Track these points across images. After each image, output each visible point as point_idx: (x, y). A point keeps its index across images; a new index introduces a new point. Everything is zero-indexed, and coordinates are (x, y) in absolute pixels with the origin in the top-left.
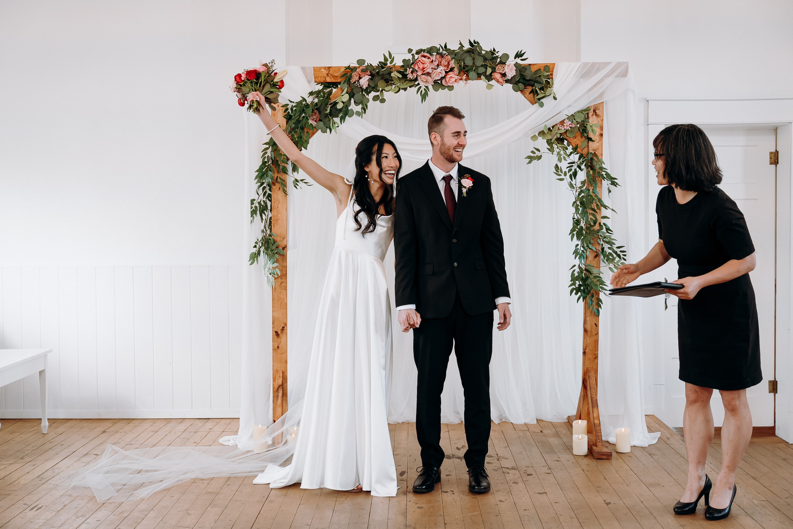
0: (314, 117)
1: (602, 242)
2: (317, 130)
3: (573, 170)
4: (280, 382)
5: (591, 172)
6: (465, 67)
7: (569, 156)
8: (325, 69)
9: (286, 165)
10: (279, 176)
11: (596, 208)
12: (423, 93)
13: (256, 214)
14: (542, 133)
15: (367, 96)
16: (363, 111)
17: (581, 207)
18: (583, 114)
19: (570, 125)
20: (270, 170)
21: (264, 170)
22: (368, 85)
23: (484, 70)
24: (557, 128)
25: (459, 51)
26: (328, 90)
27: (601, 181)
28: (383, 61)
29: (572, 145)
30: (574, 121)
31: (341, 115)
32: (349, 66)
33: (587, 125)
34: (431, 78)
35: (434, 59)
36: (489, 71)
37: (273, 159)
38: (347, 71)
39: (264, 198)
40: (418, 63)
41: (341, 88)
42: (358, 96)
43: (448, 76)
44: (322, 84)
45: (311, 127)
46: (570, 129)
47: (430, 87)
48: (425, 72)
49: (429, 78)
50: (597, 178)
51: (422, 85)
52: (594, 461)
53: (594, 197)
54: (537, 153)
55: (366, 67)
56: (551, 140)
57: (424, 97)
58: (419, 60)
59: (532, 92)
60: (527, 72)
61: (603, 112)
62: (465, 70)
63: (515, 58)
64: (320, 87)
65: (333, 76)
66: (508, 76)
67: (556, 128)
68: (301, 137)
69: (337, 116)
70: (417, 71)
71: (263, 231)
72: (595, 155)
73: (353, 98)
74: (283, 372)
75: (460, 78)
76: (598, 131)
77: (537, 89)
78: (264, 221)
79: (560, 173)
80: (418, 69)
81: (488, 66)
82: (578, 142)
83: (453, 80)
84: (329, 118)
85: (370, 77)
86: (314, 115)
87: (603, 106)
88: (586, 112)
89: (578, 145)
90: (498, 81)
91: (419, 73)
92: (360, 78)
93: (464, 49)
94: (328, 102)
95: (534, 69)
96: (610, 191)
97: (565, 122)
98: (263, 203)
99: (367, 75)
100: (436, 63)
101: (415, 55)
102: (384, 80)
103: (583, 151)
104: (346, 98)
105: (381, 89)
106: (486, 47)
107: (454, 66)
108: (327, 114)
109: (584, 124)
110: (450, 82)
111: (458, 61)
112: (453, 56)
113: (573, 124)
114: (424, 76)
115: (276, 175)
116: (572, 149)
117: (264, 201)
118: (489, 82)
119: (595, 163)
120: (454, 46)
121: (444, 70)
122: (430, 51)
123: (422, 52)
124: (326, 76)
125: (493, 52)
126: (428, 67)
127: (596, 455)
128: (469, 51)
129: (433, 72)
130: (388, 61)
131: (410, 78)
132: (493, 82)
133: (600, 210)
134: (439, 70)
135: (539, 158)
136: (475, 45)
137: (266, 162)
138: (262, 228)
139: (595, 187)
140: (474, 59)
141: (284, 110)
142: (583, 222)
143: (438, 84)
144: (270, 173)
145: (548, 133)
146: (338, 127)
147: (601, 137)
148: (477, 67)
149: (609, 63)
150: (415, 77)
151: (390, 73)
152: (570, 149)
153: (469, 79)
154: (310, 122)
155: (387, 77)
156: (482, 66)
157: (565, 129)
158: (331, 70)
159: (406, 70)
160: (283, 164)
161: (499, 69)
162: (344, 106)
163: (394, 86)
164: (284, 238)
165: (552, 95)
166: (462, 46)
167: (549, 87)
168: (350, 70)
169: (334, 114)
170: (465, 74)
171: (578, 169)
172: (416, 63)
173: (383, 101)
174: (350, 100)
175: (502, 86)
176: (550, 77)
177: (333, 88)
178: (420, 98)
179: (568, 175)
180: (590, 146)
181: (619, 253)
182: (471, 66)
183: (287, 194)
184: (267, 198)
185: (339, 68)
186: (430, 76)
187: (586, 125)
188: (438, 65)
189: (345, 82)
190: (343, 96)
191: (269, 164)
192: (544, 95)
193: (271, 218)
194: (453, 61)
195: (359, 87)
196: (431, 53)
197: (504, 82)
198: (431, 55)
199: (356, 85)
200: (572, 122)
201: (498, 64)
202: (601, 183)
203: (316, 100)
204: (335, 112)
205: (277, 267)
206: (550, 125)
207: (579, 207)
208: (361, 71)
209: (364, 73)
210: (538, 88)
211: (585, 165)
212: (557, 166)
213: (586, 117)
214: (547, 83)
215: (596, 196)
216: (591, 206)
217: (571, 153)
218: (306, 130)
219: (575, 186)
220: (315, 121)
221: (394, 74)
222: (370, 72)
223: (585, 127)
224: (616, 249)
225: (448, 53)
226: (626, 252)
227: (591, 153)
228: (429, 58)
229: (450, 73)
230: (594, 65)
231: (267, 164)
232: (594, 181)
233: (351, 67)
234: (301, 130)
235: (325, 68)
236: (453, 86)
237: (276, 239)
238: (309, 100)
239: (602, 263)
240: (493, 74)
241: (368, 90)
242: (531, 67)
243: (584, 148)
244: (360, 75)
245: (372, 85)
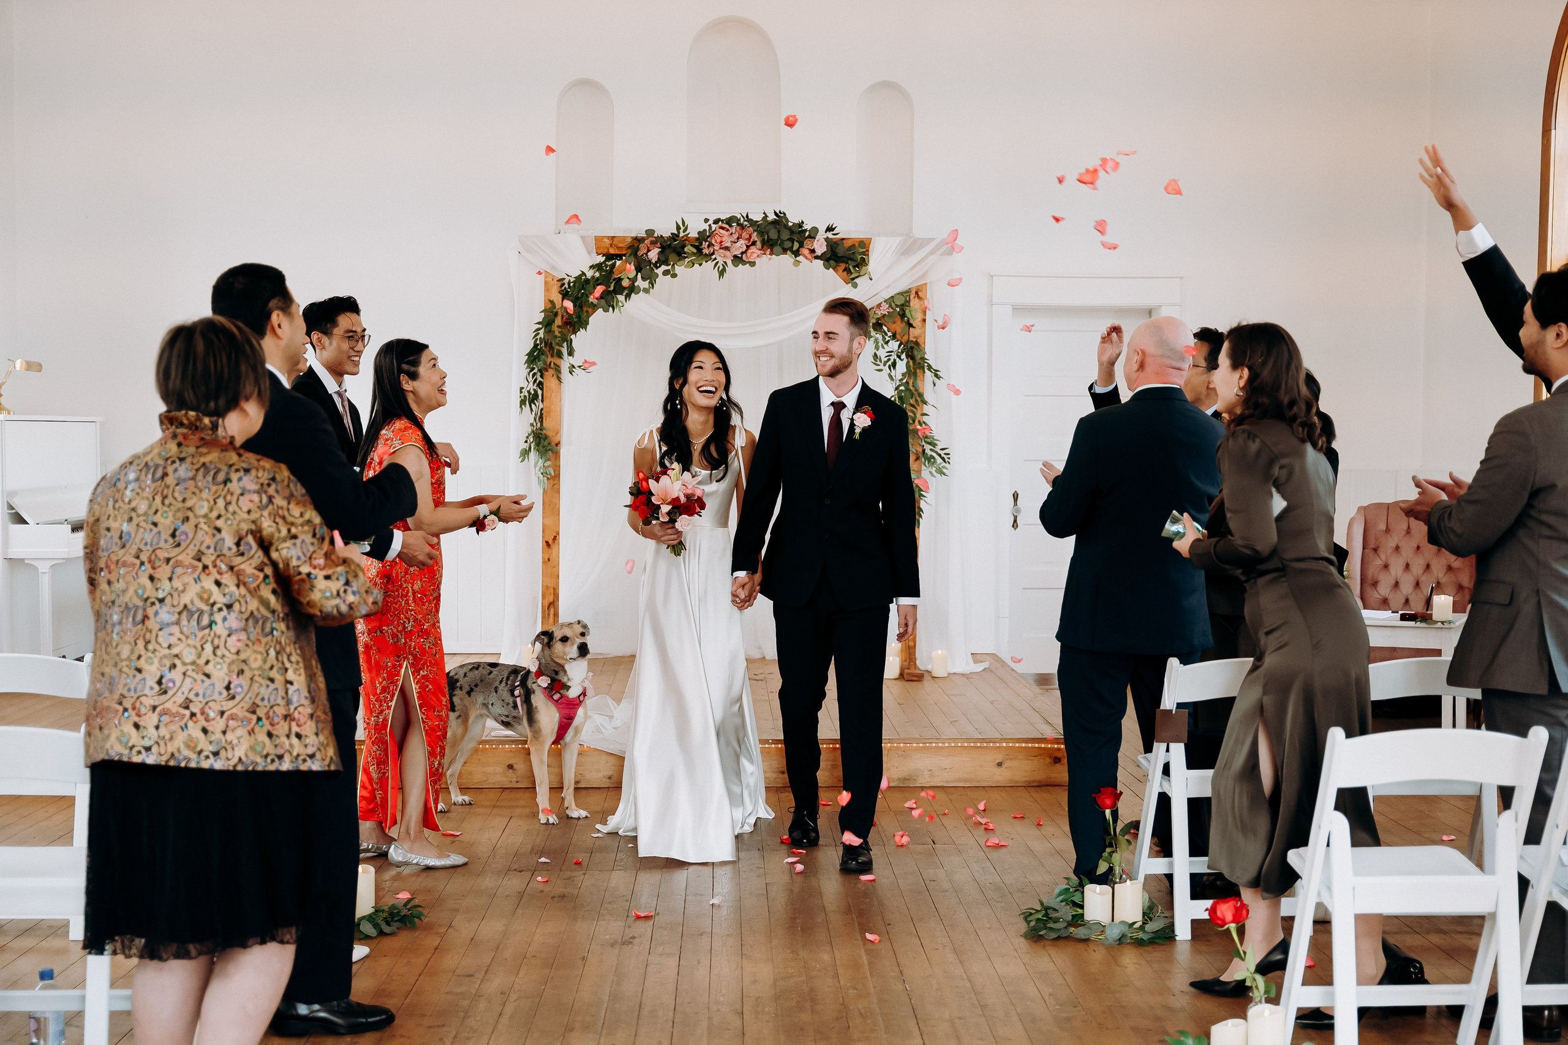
1: (924, 443)
2: (598, 309)
3: (892, 360)
4: (551, 600)
5: (912, 363)
7: (887, 343)
8: (609, 239)
9: (561, 348)
10: (553, 360)
11: (916, 406)
12: (720, 269)
13: (525, 404)
15: (656, 271)
16: (650, 286)
18: (903, 296)
19: (888, 308)
20: (542, 354)
21: (535, 354)
22: (658, 258)
23: (791, 244)
25: (762, 222)
26: (611, 263)
27: (924, 373)
28: (675, 230)
29: (891, 331)
30: (893, 304)
31: (626, 292)
32: (637, 236)
33: (908, 308)
34: (730, 252)
35: (734, 231)
36: (796, 245)
37: (547, 342)
38: (634, 242)
39: (534, 386)
40: (716, 235)
41: (627, 261)
42: (646, 270)
43: (750, 251)
44: (604, 255)
46: (888, 313)
47: (729, 262)
48: (723, 246)
49: (727, 253)
50: (918, 371)
51: (720, 260)
52: (904, 683)
53: (914, 391)
55: (656, 238)
57: (722, 273)
58: (717, 232)
59: (845, 270)
60: (839, 247)
61: (926, 294)
62: (770, 243)
63: (826, 232)
64: (603, 259)
65: (617, 247)
66: (818, 252)
68: (580, 317)
69: (622, 294)
70: (713, 245)
71: (532, 425)
72: (917, 343)
73: (641, 273)
74: (554, 589)
75: (763, 252)
76: (919, 316)
77: (851, 267)
78: (533, 413)
79: (878, 363)
80: (715, 242)
81: (794, 239)
82: (897, 328)
83: (756, 255)
84: (613, 296)
85: (660, 249)
87: (926, 288)
88: (906, 294)
89: (897, 330)
90: (806, 258)
91: (717, 248)
92: (649, 251)
93: (768, 219)
94: (612, 276)
95: (847, 244)
96: (935, 385)
97: (885, 304)
98: (533, 392)
99: (657, 246)
100: (736, 236)
101: (712, 225)
102: (677, 253)
103: (903, 338)
104: (632, 272)
105: (672, 263)
106: (793, 219)
107: (756, 239)
108: (610, 291)
109: (905, 307)
110: (752, 257)
111: (761, 233)
112: (755, 228)
114: (721, 251)
115: (549, 360)
116: (891, 335)
117: (534, 390)
118: (796, 257)
119: (915, 353)
120: (757, 217)
121: (745, 243)
122: (730, 221)
123: (721, 222)
124: (608, 246)
125: (800, 225)
126: (727, 240)
127: (905, 676)
128: (774, 222)
129: (732, 245)
130: (681, 231)
131: (706, 252)
132: (800, 258)
133: (920, 406)
134: (738, 244)
136: (782, 215)
137: (538, 345)
138: (532, 421)
140: (779, 232)
141: (559, 284)
143: (738, 260)
144: (542, 357)
146: (622, 305)
147: (923, 323)
148: (782, 241)
149: (933, 239)
150: (712, 251)
151: (683, 246)
152: (889, 336)
153: (774, 254)
154: (591, 299)
155: (680, 250)
156: (788, 239)
157: (883, 313)
158: (615, 240)
159: (701, 243)
160: (557, 347)
161: (808, 244)
162: (630, 282)
163: (687, 260)
164: (557, 433)
165: (867, 275)
166: (766, 216)
167: (864, 265)
168: (638, 240)
169: (618, 291)
170: (769, 248)
171: (898, 360)
172: (713, 235)
173: (674, 276)
174: (637, 274)
175: (811, 262)
176: (866, 253)
177: (617, 261)
178: (716, 273)
179: (887, 365)
180: (911, 333)
181: (943, 455)
182: (776, 239)
183: (561, 382)
184: (538, 385)
185: (625, 238)
186: (729, 250)
188: (738, 238)
189: (631, 253)
190: (628, 270)
191: (541, 345)
192: (858, 274)
193: (542, 409)
194: (755, 233)
195: (647, 260)
196: (731, 224)
197: (814, 258)
198: (731, 226)
199: (644, 258)
200: (890, 306)
201: (807, 238)
202: (923, 375)
203: (597, 275)
204: (619, 289)
205: (549, 466)
208: (649, 243)
209: (653, 244)
211: (905, 354)
212: (875, 353)
213: (908, 299)
214: (863, 260)
215: (916, 390)
216: (910, 402)
218: (585, 309)
219: (894, 378)
220: (597, 298)
221: (689, 249)
222: (660, 244)
223: (904, 311)
224: (940, 452)
225: (750, 223)
226: (949, 454)
227: (913, 341)
228: (728, 230)
229: (752, 247)
230: (916, 241)
232: (915, 373)
233: (639, 238)
234: (580, 309)
235: (608, 237)
236: (755, 261)
237: (550, 433)
238: (590, 274)
239: (923, 467)
240: (801, 249)
241: (657, 265)
242: (844, 241)
243: (904, 335)
244: (648, 247)
245: (663, 259)
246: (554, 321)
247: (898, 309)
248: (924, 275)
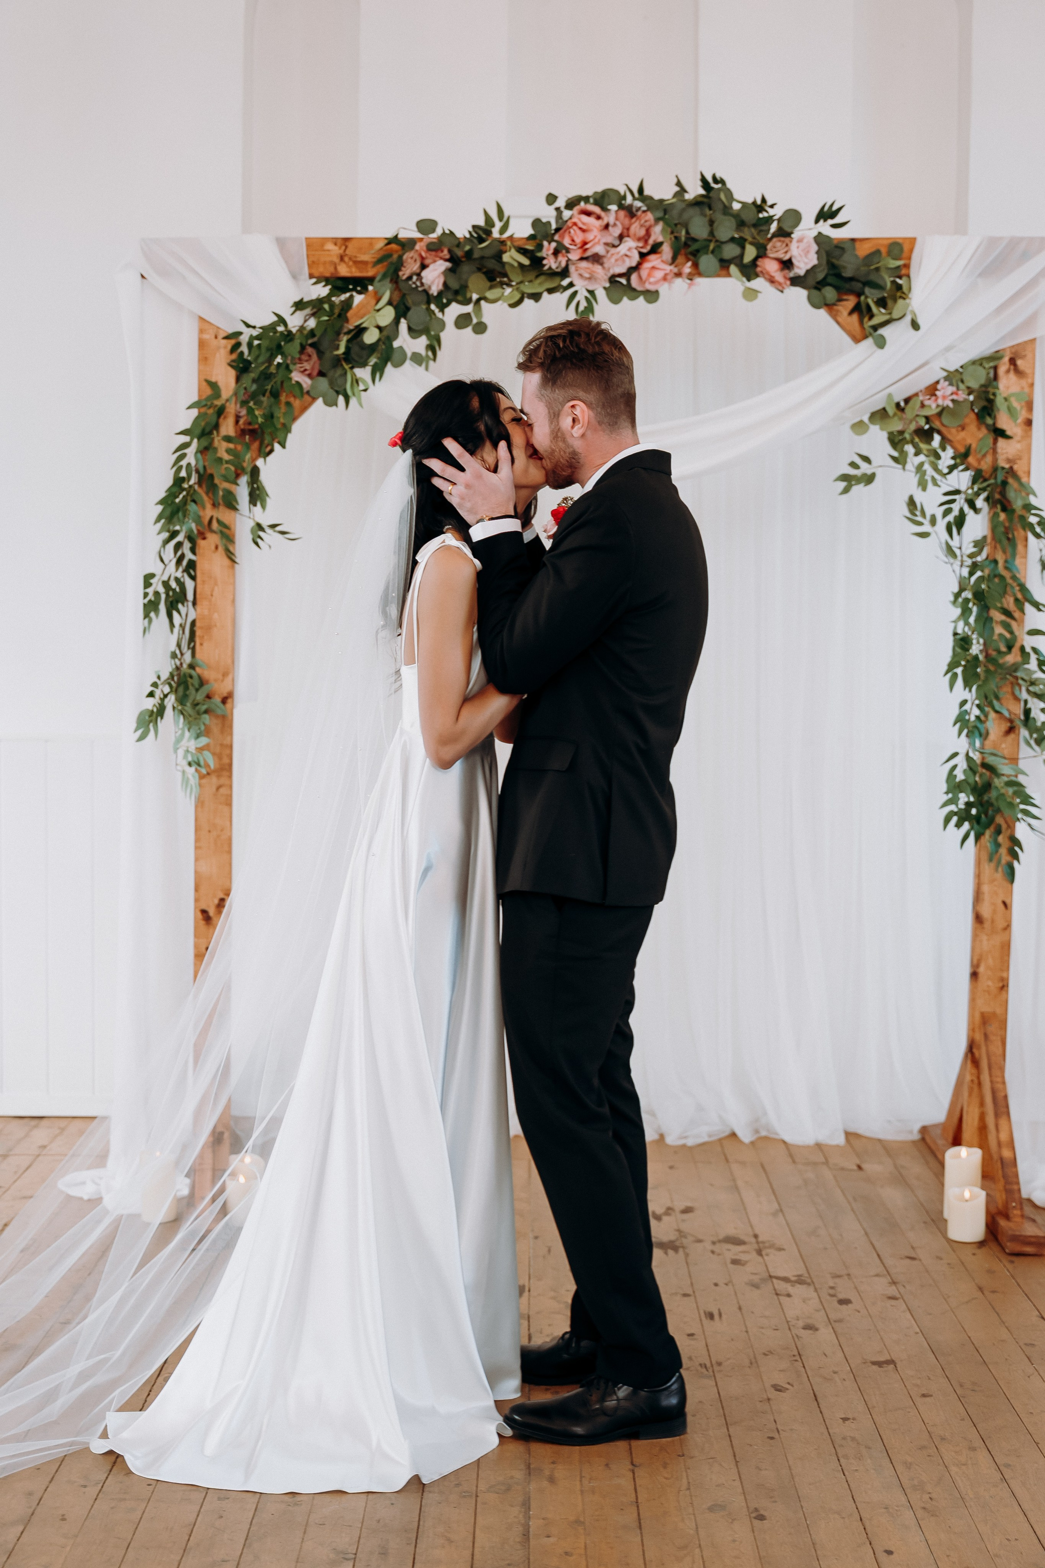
0: (307, 366)
1: (1025, 696)
2: (314, 399)
3: (956, 512)
5: (1003, 516)
6: (689, 243)
7: (944, 474)
8: (336, 244)
9: (232, 487)
10: (216, 514)
11: (1012, 608)
12: (581, 308)
13: (156, 610)
14: (880, 416)
15: (439, 315)
16: (430, 354)
17: (974, 604)
18: (984, 368)
19: (952, 394)
20: (194, 501)
21: (177, 500)
22: (445, 284)
23: (736, 251)
24: (919, 404)
25: (674, 200)
26: (343, 297)
27: (1026, 539)
28: (481, 222)
29: (953, 447)
30: (961, 386)
31: (373, 361)
32: (396, 236)
33: (994, 394)
34: (604, 268)
35: (611, 221)
36: (750, 253)
37: (201, 471)
38: (391, 250)
39: (177, 569)
40: (572, 231)
41: (376, 293)
42: (417, 312)
43: (647, 265)
44: (327, 281)
45: (297, 391)
46: (951, 405)
47: (601, 294)
48: (588, 254)
49: (598, 269)
50: (1015, 533)
51: (581, 287)
52: (1005, 1260)
53: (1007, 579)
54: (865, 468)
55: (438, 238)
56: (901, 433)
58: (574, 220)
59: (856, 309)
60: (845, 258)
61: (1034, 363)
62: (690, 249)
63: (817, 221)
64: (322, 291)
65: (356, 263)
66: (798, 267)
67: (915, 404)
68: (272, 416)
69: (364, 365)
70: (568, 250)
71: (173, 656)
72: (1011, 472)
73: (405, 319)
75: (676, 270)
76: (1021, 414)
77: (870, 301)
78: (176, 630)
79: (919, 519)
80: (571, 245)
81: (745, 240)
82: (969, 441)
83: (659, 274)
84: (344, 369)
85: (448, 265)
86: (307, 361)
87: (1033, 351)
88: (992, 364)
89: (970, 446)
90: (772, 281)
91: (574, 256)
92: (424, 267)
93: (687, 197)
94: (342, 327)
95: (863, 251)
97: (939, 387)
98: (174, 585)
99: (441, 258)
100: (616, 231)
101: (562, 209)
102: (484, 273)
103: (982, 463)
104: (387, 316)
105: (475, 297)
106: (742, 192)
107: (660, 239)
108: (338, 358)
109: (988, 392)
110: (652, 280)
111: (672, 227)
112: (660, 214)
113: (960, 392)
114: (584, 264)
115: (209, 512)
116: (953, 458)
117: (177, 580)
118: (749, 280)
119: (1011, 494)
120: (661, 190)
121: (636, 248)
122: (602, 199)
123: (582, 204)
124: (337, 260)
125: (760, 206)
126: (596, 240)
127: (1008, 1244)
128: (697, 203)
129: (608, 252)
130: (493, 225)
131: (550, 268)
132: (759, 283)
133: (1022, 611)
134: (623, 249)
135: (869, 479)
136: (716, 186)
137: (183, 480)
138: (173, 647)
139: (1014, 555)
140: (711, 223)
141: (229, 347)
142: (978, 643)
143: (620, 286)
144: (192, 507)
145: (895, 415)
146: (365, 390)
147: (1028, 428)
148: (720, 244)
150: (563, 264)
151: (498, 256)
152: (947, 458)
153: (700, 275)
154: (296, 376)
155: (491, 264)
156: (733, 239)
157: (938, 406)
158: (349, 245)
159: (540, 247)
160: (226, 485)
161: (776, 249)
162: (383, 339)
163: (508, 291)
164: (228, 673)
165: (908, 319)
166: (683, 190)
167: (901, 297)
168: (398, 245)
169: (356, 358)
170: (688, 260)
171: (966, 509)
172: (565, 231)
173: (480, 328)
174: (397, 322)
175: (782, 292)
176: (904, 272)
177: (354, 294)
179: (941, 524)
180: (999, 450)
182: (706, 240)
183: (234, 562)
184: (185, 570)
185: (371, 241)
186: (602, 264)
187: (992, 397)
188: (621, 237)
189: (384, 276)
190: (378, 310)
191: (192, 482)
192: (887, 317)
193: (194, 622)
194: (658, 228)
195: (420, 289)
196: (604, 205)
197: (788, 282)
198: (605, 209)
199: (414, 286)
200: (958, 389)
201: (774, 235)
202: (1026, 546)
203: (312, 323)
204: (357, 354)
205: (206, 747)
206: (899, 398)
207: (971, 605)
208: (425, 248)
209: (433, 253)
210: (873, 300)
211: (987, 499)
212: (911, 501)
213: (992, 375)
214: (894, 288)
215: (1014, 578)
216: (1001, 603)
217: (952, 468)
218: (283, 398)
219: (957, 552)
220: (310, 376)
221: (511, 257)
222: (450, 251)
223: (991, 401)
225: (647, 205)
227: (1003, 468)
228: (599, 218)
229: (652, 257)
231: (185, 486)
232: (1008, 539)
233: (403, 240)
234: (272, 400)
235: (335, 241)
236: (657, 292)
237: (208, 671)
238: (295, 322)
239: (1024, 748)
240: (760, 262)
241: (443, 299)
242: (857, 245)
243: (984, 456)
244: (423, 258)
245: (454, 285)
246: (217, 427)
247: (971, 398)
248: (1031, 320)
